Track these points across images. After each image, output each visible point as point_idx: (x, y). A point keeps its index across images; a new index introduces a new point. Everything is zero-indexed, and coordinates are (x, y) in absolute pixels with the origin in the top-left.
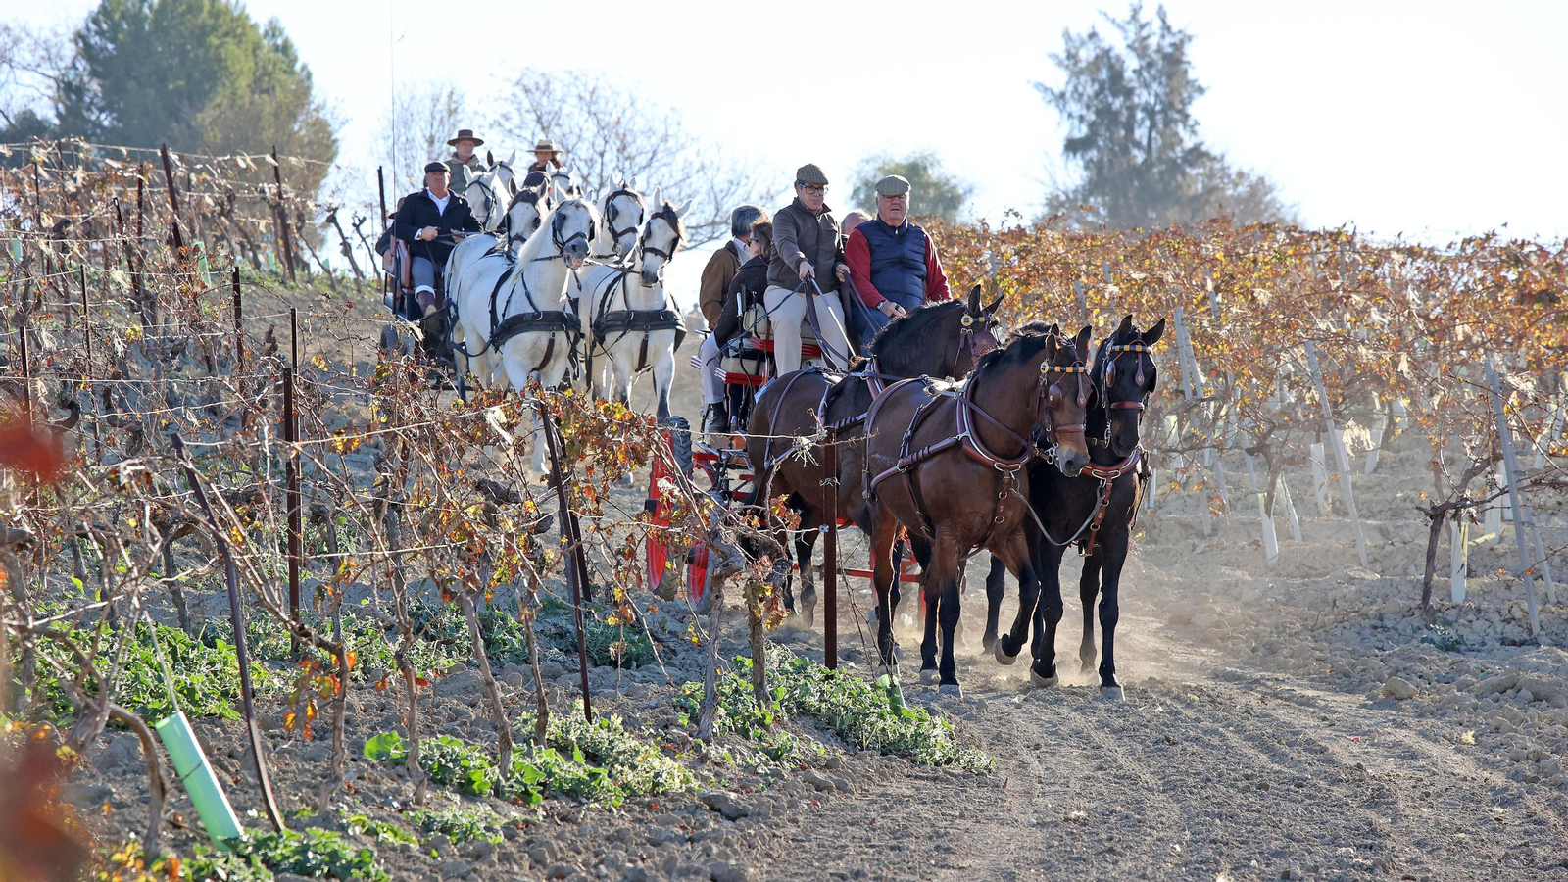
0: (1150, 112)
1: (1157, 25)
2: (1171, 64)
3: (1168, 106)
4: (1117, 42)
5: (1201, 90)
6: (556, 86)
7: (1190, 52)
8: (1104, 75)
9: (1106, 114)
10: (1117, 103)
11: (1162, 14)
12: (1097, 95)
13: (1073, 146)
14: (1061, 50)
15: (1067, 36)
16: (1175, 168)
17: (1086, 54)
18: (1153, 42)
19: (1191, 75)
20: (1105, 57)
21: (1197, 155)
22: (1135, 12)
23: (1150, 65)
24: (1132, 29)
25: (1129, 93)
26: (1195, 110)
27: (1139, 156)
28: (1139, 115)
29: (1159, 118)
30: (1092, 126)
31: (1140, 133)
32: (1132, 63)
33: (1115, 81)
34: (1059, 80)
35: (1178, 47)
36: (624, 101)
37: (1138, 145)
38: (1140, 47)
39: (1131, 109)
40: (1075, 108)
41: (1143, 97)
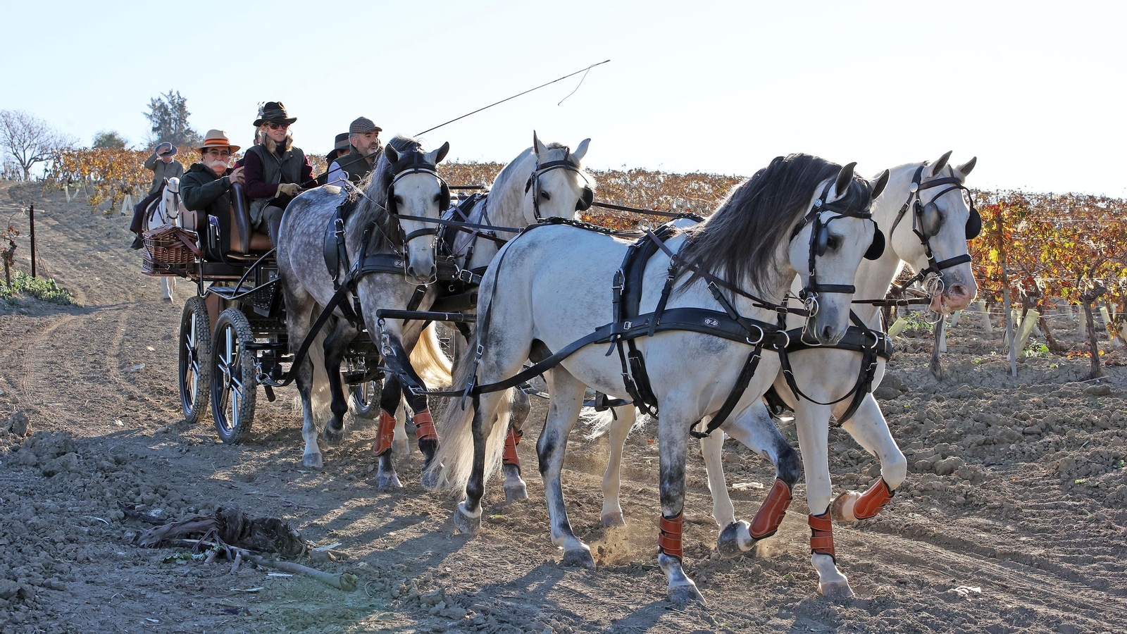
0: (175, 120)
1: (177, 96)
2: (181, 107)
3: (180, 119)
4: (166, 101)
5: (189, 114)
6: (11, 115)
7: (186, 104)
8: (163, 110)
9: (163, 121)
10: (166, 118)
11: (178, 93)
12: (161, 115)
13: (154, 130)
14: (150, 103)
15: (152, 99)
16: (183, 135)
17: (158, 104)
18: (176, 101)
19: (186, 110)
20: (162, 105)
21: (189, 131)
22: (171, 93)
23: (175, 107)
24: (170, 97)
25: (170, 115)
26: (188, 119)
27: (173, 132)
28: (172, 121)
29: (178, 122)
30: (159, 124)
31: (173, 126)
32: (170, 107)
33: (166, 112)
34: (150, 111)
35: (183, 102)
36: (30, 118)
37: (173, 129)
38: (172, 102)
39: (170, 119)
40: (155, 119)
41: (173, 116)
